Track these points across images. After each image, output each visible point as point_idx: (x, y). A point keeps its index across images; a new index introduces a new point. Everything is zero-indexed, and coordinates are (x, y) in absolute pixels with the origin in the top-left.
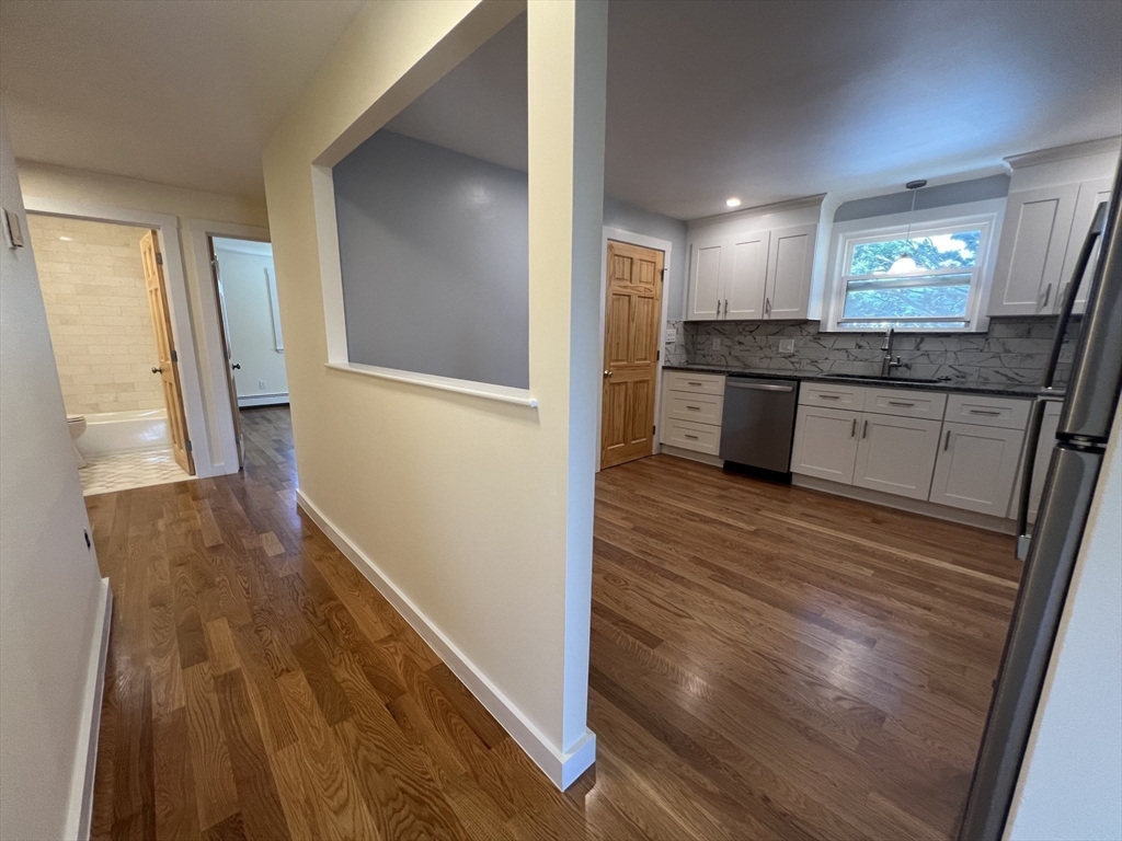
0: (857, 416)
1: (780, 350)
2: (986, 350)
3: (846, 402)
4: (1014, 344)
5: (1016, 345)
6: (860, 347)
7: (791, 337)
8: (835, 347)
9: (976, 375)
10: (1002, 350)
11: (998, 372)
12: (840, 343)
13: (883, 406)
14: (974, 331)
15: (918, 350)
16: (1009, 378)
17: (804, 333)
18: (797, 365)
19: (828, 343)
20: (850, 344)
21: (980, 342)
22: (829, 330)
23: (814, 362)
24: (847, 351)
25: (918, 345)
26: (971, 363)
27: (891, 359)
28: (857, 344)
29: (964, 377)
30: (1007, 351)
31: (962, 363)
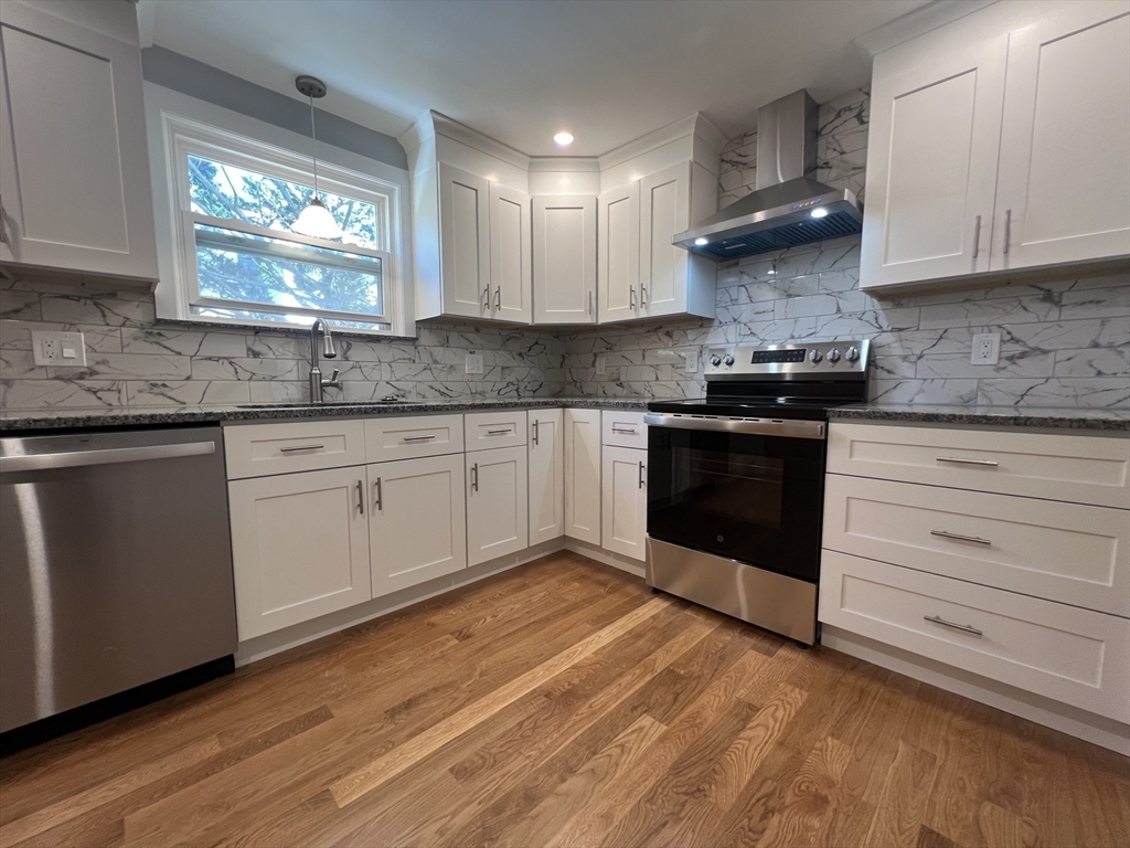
1: (40, 360)
2: (417, 360)
4: (439, 352)
5: (446, 355)
6: (256, 355)
7: (70, 325)
8: (204, 352)
9: (414, 391)
10: (431, 361)
11: (432, 387)
12: (214, 346)
13: (393, 446)
14: (401, 335)
15: (347, 359)
16: (442, 394)
17: (114, 320)
18: (112, 398)
19: (186, 344)
20: (236, 348)
21: (409, 348)
22: (181, 317)
23: (156, 387)
24: (231, 363)
25: (345, 353)
26: (408, 378)
27: (320, 374)
28: (249, 349)
29: (403, 396)
30: (435, 362)
31: (398, 378)
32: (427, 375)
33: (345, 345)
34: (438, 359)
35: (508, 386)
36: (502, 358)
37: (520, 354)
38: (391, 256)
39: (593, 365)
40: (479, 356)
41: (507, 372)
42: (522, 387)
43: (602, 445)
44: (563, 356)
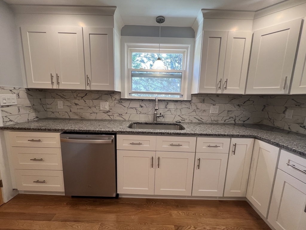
0: (153, 154)
1: (101, 109)
2: (191, 108)
3: (146, 146)
4: (200, 105)
5: (201, 106)
6: (142, 107)
7: (106, 101)
8: (130, 106)
9: (188, 119)
10: (196, 108)
11: (195, 118)
12: (133, 105)
13: (166, 146)
14: (186, 99)
15: (166, 108)
16: (199, 120)
17: (113, 99)
18: (112, 117)
19: (126, 104)
20: (136, 105)
21: (188, 104)
22: (126, 97)
23: (120, 115)
24: (136, 109)
25: (166, 106)
26: (186, 114)
27: (157, 113)
28: (140, 105)
29: (184, 120)
30: (198, 109)
31: (183, 114)
32: (194, 113)
33: (166, 103)
34: (199, 108)
35: (230, 118)
36: (229, 107)
37: (239, 105)
38: (185, 71)
39: (284, 112)
40: (217, 106)
41: (230, 113)
42: (237, 119)
43: (277, 168)
44: (265, 106)
